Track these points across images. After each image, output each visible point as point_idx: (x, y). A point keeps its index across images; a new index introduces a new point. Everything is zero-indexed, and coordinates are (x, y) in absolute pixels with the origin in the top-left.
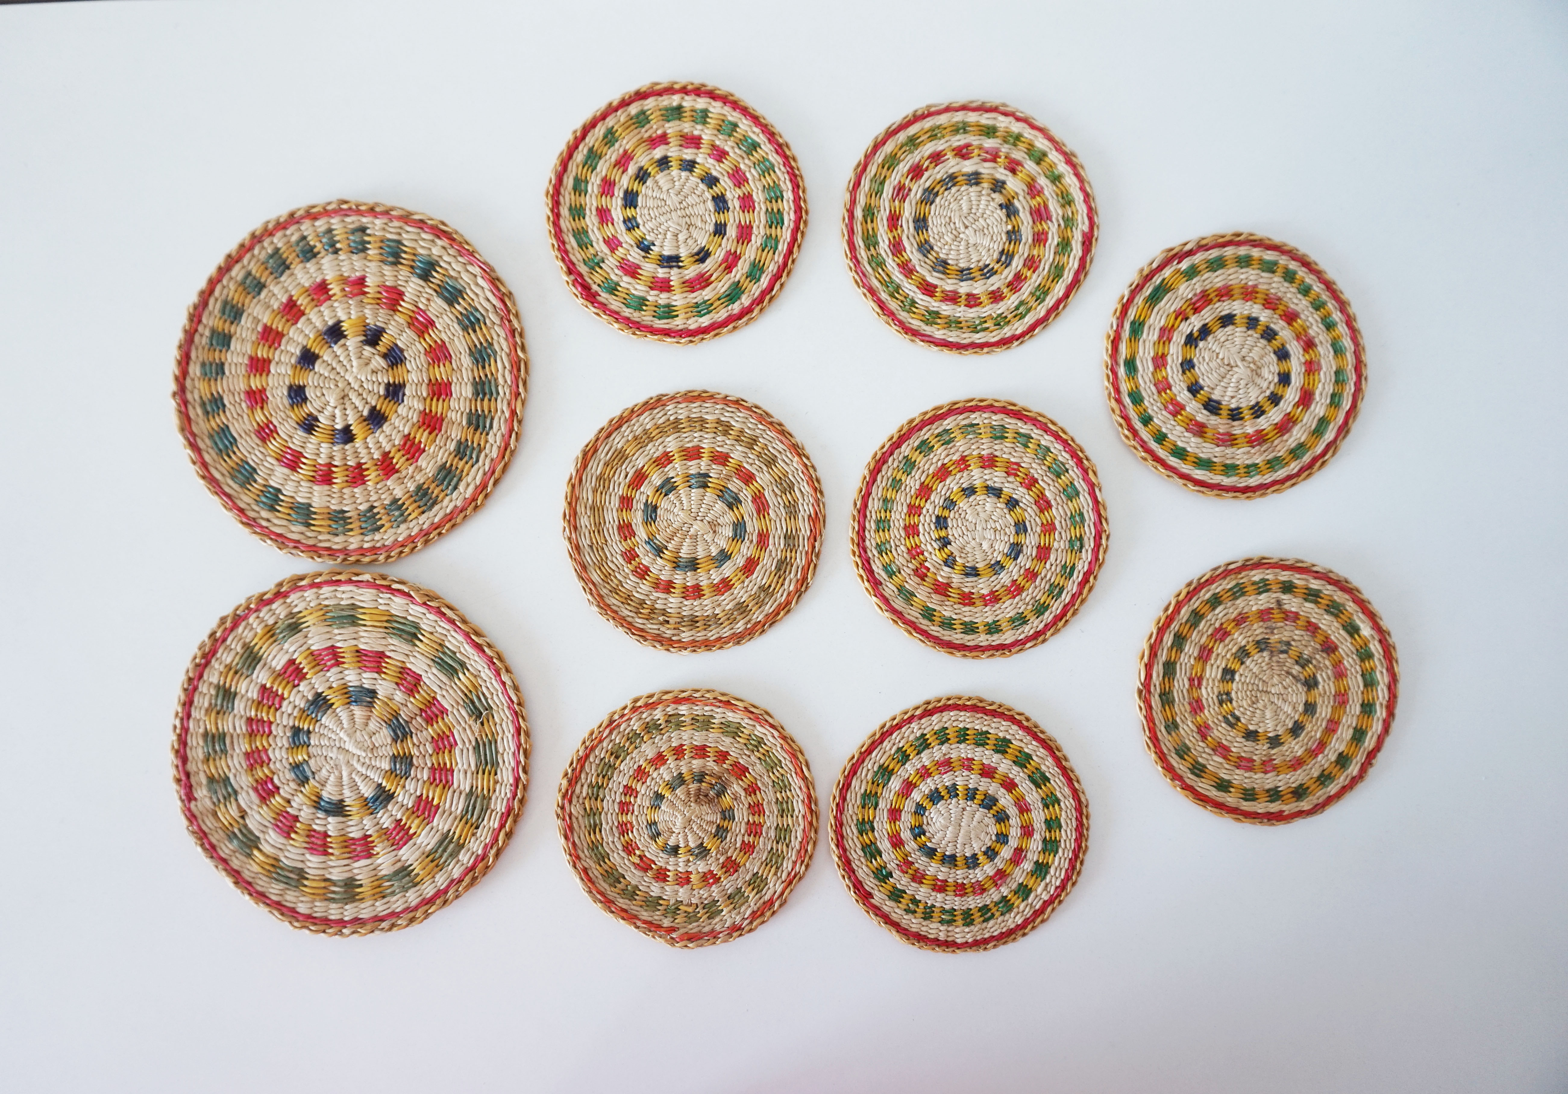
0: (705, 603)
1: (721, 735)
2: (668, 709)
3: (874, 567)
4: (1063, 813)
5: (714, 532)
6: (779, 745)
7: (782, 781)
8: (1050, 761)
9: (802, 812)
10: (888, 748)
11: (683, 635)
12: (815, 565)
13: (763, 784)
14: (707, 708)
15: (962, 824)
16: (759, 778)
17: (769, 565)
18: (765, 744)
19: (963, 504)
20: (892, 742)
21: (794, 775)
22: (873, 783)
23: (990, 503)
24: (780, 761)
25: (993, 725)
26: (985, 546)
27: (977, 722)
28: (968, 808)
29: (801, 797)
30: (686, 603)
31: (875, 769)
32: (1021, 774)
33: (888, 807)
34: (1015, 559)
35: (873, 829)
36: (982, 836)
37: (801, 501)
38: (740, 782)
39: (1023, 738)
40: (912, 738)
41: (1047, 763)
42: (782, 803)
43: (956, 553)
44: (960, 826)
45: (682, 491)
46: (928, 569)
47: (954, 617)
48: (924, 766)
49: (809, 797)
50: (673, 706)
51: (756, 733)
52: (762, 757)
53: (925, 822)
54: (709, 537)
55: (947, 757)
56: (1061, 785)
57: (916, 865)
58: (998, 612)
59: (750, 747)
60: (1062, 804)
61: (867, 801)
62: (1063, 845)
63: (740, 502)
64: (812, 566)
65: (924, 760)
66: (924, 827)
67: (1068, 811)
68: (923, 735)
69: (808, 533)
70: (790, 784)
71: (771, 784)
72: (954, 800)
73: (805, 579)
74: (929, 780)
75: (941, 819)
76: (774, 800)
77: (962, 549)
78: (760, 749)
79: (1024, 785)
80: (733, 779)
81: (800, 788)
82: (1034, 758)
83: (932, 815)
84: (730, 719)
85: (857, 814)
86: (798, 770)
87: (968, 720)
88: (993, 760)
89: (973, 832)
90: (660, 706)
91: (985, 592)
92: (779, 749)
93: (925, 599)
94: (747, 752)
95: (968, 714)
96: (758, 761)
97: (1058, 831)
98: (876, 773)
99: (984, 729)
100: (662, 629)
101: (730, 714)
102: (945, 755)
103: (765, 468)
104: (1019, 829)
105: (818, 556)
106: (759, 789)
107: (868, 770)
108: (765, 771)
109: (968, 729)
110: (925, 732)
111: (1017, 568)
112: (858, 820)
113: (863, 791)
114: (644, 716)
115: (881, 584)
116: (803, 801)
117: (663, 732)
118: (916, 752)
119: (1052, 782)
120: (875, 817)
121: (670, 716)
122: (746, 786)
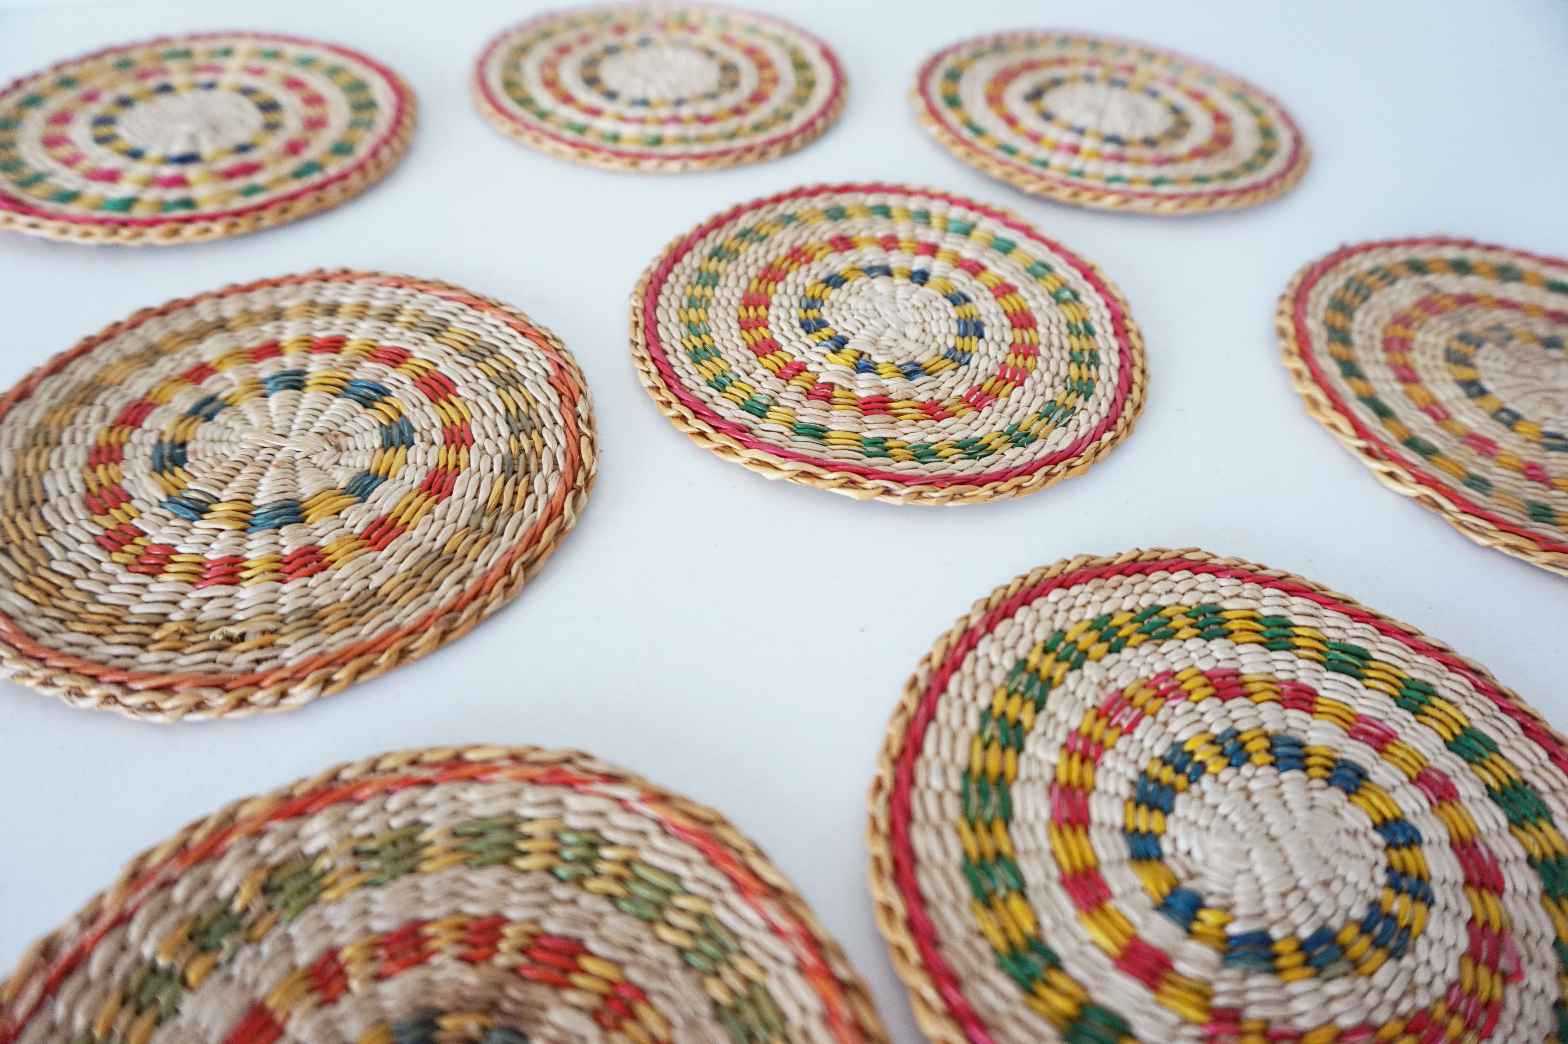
0: (338, 575)
1: (461, 871)
2: (266, 845)
3: (720, 411)
4: (1467, 710)
5: (338, 448)
6: (651, 828)
7: (710, 936)
8: (1332, 617)
9: (813, 1003)
10: (956, 721)
11: (286, 654)
12: (592, 442)
13: (649, 970)
14: (394, 802)
15: (1275, 831)
16: (625, 956)
17: (485, 467)
18: (611, 844)
19: (833, 294)
20: (957, 704)
21: (734, 899)
22: (973, 829)
23: (880, 284)
24: (676, 878)
25: (1156, 588)
26: (913, 332)
27: (1119, 593)
28: (1254, 785)
29: (786, 955)
30: (285, 588)
31: (956, 783)
32: (1301, 663)
33: (1055, 872)
34: (981, 336)
35: (1055, 963)
36: (1346, 842)
37: (520, 362)
38: (572, 997)
39: (1236, 591)
40: (998, 677)
41: (1330, 622)
42: (736, 1011)
43: (868, 350)
44: (1273, 839)
45: (247, 407)
46: (831, 386)
47: (931, 439)
48: (1074, 734)
49: (813, 943)
50: (279, 826)
51: (573, 821)
52: (616, 889)
53: (1181, 874)
54: (324, 458)
55: (1111, 688)
56: (1403, 654)
57: (1253, 1013)
58: (1009, 410)
59: (563, 871)
60: (1441, 691)
61: (987, 885)
62: (1541, 786)
63: (387, 393)
64: (584, 441)
65: (1062, 716)
66: (1188, 885)
67: (1471, 700)
68: (1022, 664)
69: (555, 399)
70: (736, 936)
71: (673, 959)
72: (1206, 782)
73: (577, 463)
74: (1108, 759)
75: (1214, 842)
76: (705, 1010)
77: (875, 343)
78: (602, 867)
79: (1327, 684)
80: (541, 993)
81: (775, 930)
82: (1296, 620)
83: (1183, 846)
84: (479, 811)
85: (982, 934)
86: (740, 875)
87: (1096, 598)
88: (1217, 655)
89: (1317, 841)
90: (234, 840)
91: (961, 390)
92: (659, 842)
93: (855, 428)
94: (562, 892)
95: (1088, 588)
96: (605, 907)
97: (1496, 757)
98: (963, 796)
99: (1145, 602)
100: (221, 657)
101: (474, 794)
102: (1102, 686)
103: (428, 338)
104: (1412, 789)
105: (589, 424)
106: (641, 993)
107: (940, 797)
108: (636, 929)
109: (1111, 616)
110: (1021, 652)
111: (992, 346)
112: (995, 950)
113: (956, 855)
114: (179, 893)
115: (750, 430)
116: (801, 968)
117: (259, 931)
118: (1030, 707)
119: (1376, 655)
120: (1037, 924)
121: (276, 868)
122: (593, 1001)
